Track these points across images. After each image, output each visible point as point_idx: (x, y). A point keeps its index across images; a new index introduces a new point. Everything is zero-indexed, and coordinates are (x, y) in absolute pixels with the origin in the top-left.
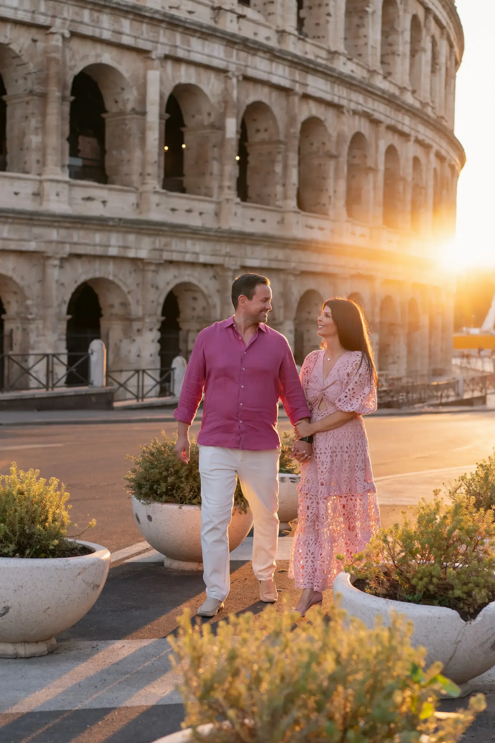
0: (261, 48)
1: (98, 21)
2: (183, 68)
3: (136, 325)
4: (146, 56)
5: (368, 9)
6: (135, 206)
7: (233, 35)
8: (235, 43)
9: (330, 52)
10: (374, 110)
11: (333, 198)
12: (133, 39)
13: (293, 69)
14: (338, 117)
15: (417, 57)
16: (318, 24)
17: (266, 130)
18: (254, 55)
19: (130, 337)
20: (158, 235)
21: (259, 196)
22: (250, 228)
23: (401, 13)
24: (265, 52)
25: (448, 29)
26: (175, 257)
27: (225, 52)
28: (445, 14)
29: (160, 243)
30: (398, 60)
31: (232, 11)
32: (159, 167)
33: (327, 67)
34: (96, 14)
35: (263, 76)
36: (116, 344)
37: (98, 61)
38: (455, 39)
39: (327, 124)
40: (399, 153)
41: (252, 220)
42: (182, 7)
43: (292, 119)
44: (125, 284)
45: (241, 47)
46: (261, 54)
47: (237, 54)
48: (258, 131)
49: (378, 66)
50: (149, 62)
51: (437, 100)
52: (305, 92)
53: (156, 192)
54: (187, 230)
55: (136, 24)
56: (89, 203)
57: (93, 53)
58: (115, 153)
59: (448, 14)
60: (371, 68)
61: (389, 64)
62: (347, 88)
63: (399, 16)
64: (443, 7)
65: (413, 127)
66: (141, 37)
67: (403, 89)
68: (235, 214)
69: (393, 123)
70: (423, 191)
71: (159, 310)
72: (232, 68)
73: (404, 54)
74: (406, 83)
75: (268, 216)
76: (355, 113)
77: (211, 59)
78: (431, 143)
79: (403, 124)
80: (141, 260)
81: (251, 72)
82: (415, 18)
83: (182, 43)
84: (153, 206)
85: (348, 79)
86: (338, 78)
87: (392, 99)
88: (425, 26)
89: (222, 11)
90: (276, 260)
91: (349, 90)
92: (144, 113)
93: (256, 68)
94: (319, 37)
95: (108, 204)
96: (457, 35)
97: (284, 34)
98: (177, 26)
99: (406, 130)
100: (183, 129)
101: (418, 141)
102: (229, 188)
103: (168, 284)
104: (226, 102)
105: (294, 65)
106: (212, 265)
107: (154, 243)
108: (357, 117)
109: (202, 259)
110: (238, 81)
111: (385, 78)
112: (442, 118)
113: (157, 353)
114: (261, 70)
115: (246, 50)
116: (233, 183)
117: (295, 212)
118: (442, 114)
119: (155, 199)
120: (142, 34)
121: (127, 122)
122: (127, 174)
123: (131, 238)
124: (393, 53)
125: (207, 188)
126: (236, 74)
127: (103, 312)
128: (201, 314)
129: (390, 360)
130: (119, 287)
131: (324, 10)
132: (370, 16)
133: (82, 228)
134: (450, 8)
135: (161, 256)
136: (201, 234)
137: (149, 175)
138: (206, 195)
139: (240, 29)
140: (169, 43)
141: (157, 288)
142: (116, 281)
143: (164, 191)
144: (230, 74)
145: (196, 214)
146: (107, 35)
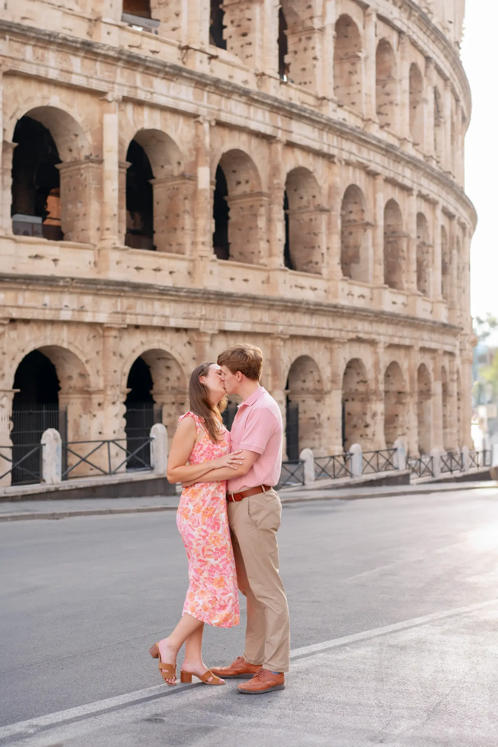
0: (236, 90)
1: (43, 59)
2: (146, 111)
3: (96, 399)
4: (101, 98)
5: (359, 54)
6: (92, 264)
7: (203, 76)
8: (206, 85)
9: (318, 99)
10: (370, 161)
11: (326, 256)
12: (85, 79)
13: (274, 115)
14: (330, 168)
15: (418, 108)
16: (304, 69)
17: (247, 182)
18: (228, 98)
19: (90, 412)
20: (119, 296)
21: (241, 254)
22: (228, 288)
23: (398, 60)
24: (241, 95)
25: (452, 80)
26: (141, 321)
27: (194, 94)
28: (448, 65)
29: (122, 306)
30: (397, 110)
31: (202, 51)
32: (120, 221)
33: (312, 112)
34: (40, 51)
35: (241, 122)
36: (75, 420)
37: (45, 104)
38: (460, 93)
39: (316, 175)
40: (401, 207)
41: (232, 279)
42: (143, 46)
43: (275, 170)
44: (82, 352)
45: (213, 89)
46: (235, 97)
47: (208, 97)
48: (239, 183)
49: (373, 115)
50: (105, 105)
51: (443, 155)
52: (289, 139)
53: (116, 249)
54: (152, 291)
55: (87, 62)
56: (37, 262)
57: (39, 94)
58: (70, 207)
59: (451, 65)
60: (366, 117)
61: (387, 114)
62: (338, 136)
63: (395, 64)
64: (446, 57)
65: (415, 180)
66: (95, 77)
67: (403, 140)
68: (211, 272)
69: (392, 175)
70: (430, 250)
71: (125, 382)
72: (203, 112)
73: (403, 104)
74: (406, 133)
75: (250, 274)
76: (348, 163)
77: (178, 102)
78: (437, 198)
79: (404, 176)
80: (101, 324)
81: (224, 117)
82: (414, 67)
83: (143, 84)
84: (113, 264)
85: (338, 126)
86: (326, 125)
87: (390, 149)
88: (426, 75)
89: (190, 51)
90: (260, 323)
91: (339, 139)
92: (101, 162)
93: (230, 112)
94: (305, 83)
95: (60, 263)
96: (463, 88)
97: (264, 77)
98: (137, 65)
99: (408, 183)
100: (152, 181)
101: (422, 196)
102: (203, 243)
103: (134, 351)
104: (197, 150)
105: (275, 110)
106: (186, 330)
107: (115, 305)
108: (351, 169)
109: (173, 323)
110: (211, 126)
111: (382, 127)
112: (450, 173)
113: (123, 429)
114: (237, 115)
115: (218, 92)
116: (208, 239)
117: (282, 270)
118: (449, 168)
119: (115, 256)
120: (96, 73)
121: (82, 171)
122: (83, 230)
123: (88, 300)
124: (391, 103)
125: (179, 244)
126: (208, 118)
127: (61, 385)
128: (176, 384)
129: (399, 431)
130: (75, 356)
131: (310, 54)
132: (362, 62)
133: (27, 290)
134: (453, 58)
135: (123, 320)
136: (171, 295)
137: (108, 229)
138: (178, 252)
139: (212, 71)
140: (127, 84)
141: (121, 356)
142: (72, 349)
143: (126, 247)
144: (201, 119)
145: (165, 273)
146: (53, 74)
